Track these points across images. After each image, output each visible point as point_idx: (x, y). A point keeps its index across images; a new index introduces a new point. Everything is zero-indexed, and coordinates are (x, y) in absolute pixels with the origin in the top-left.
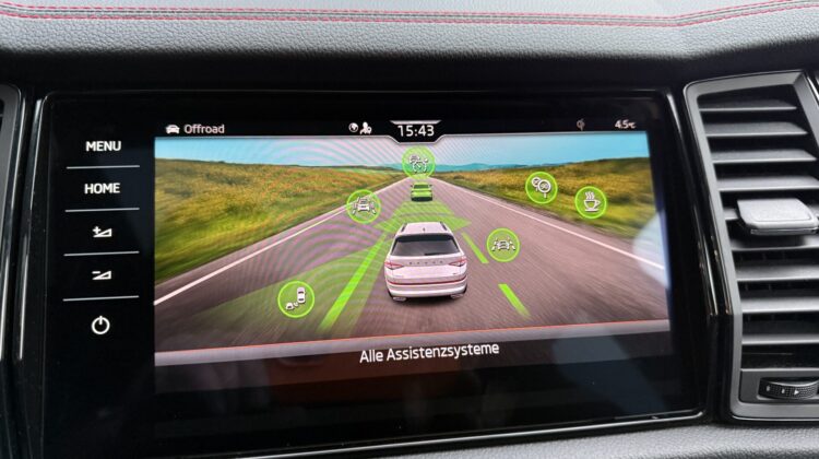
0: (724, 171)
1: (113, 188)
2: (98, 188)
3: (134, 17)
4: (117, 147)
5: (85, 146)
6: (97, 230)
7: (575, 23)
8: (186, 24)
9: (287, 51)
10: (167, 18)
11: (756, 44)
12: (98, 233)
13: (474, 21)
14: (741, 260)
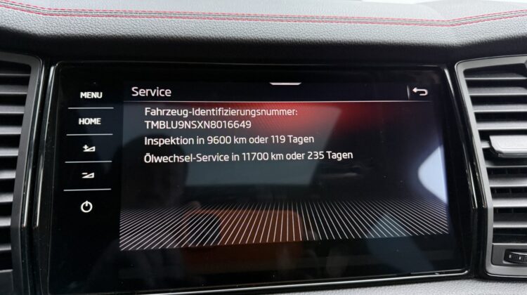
0: (481, 117)
1: (96, 121)
2: (87, 121)
3: (113, 16)
4: (99, 96)
5: (79, 95)
6: (86, 147)
7: (386, 23)
8: (145, 21)
9: (207, 38)
10: (133, 16)
11: (501, 37)
12: (87, 149)
13: (323, 21)
14: (492, 174)
